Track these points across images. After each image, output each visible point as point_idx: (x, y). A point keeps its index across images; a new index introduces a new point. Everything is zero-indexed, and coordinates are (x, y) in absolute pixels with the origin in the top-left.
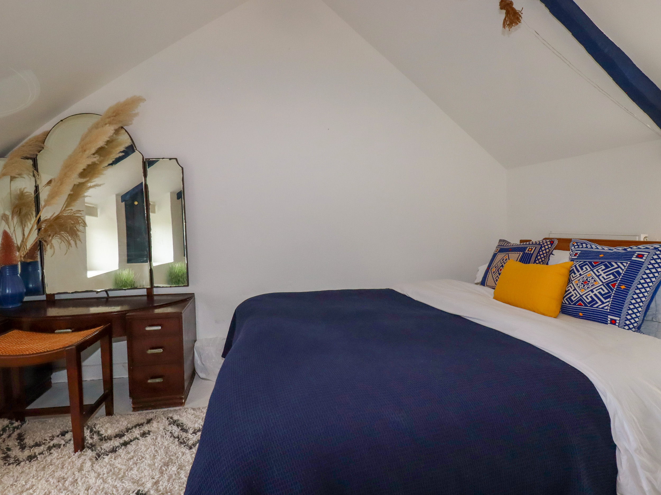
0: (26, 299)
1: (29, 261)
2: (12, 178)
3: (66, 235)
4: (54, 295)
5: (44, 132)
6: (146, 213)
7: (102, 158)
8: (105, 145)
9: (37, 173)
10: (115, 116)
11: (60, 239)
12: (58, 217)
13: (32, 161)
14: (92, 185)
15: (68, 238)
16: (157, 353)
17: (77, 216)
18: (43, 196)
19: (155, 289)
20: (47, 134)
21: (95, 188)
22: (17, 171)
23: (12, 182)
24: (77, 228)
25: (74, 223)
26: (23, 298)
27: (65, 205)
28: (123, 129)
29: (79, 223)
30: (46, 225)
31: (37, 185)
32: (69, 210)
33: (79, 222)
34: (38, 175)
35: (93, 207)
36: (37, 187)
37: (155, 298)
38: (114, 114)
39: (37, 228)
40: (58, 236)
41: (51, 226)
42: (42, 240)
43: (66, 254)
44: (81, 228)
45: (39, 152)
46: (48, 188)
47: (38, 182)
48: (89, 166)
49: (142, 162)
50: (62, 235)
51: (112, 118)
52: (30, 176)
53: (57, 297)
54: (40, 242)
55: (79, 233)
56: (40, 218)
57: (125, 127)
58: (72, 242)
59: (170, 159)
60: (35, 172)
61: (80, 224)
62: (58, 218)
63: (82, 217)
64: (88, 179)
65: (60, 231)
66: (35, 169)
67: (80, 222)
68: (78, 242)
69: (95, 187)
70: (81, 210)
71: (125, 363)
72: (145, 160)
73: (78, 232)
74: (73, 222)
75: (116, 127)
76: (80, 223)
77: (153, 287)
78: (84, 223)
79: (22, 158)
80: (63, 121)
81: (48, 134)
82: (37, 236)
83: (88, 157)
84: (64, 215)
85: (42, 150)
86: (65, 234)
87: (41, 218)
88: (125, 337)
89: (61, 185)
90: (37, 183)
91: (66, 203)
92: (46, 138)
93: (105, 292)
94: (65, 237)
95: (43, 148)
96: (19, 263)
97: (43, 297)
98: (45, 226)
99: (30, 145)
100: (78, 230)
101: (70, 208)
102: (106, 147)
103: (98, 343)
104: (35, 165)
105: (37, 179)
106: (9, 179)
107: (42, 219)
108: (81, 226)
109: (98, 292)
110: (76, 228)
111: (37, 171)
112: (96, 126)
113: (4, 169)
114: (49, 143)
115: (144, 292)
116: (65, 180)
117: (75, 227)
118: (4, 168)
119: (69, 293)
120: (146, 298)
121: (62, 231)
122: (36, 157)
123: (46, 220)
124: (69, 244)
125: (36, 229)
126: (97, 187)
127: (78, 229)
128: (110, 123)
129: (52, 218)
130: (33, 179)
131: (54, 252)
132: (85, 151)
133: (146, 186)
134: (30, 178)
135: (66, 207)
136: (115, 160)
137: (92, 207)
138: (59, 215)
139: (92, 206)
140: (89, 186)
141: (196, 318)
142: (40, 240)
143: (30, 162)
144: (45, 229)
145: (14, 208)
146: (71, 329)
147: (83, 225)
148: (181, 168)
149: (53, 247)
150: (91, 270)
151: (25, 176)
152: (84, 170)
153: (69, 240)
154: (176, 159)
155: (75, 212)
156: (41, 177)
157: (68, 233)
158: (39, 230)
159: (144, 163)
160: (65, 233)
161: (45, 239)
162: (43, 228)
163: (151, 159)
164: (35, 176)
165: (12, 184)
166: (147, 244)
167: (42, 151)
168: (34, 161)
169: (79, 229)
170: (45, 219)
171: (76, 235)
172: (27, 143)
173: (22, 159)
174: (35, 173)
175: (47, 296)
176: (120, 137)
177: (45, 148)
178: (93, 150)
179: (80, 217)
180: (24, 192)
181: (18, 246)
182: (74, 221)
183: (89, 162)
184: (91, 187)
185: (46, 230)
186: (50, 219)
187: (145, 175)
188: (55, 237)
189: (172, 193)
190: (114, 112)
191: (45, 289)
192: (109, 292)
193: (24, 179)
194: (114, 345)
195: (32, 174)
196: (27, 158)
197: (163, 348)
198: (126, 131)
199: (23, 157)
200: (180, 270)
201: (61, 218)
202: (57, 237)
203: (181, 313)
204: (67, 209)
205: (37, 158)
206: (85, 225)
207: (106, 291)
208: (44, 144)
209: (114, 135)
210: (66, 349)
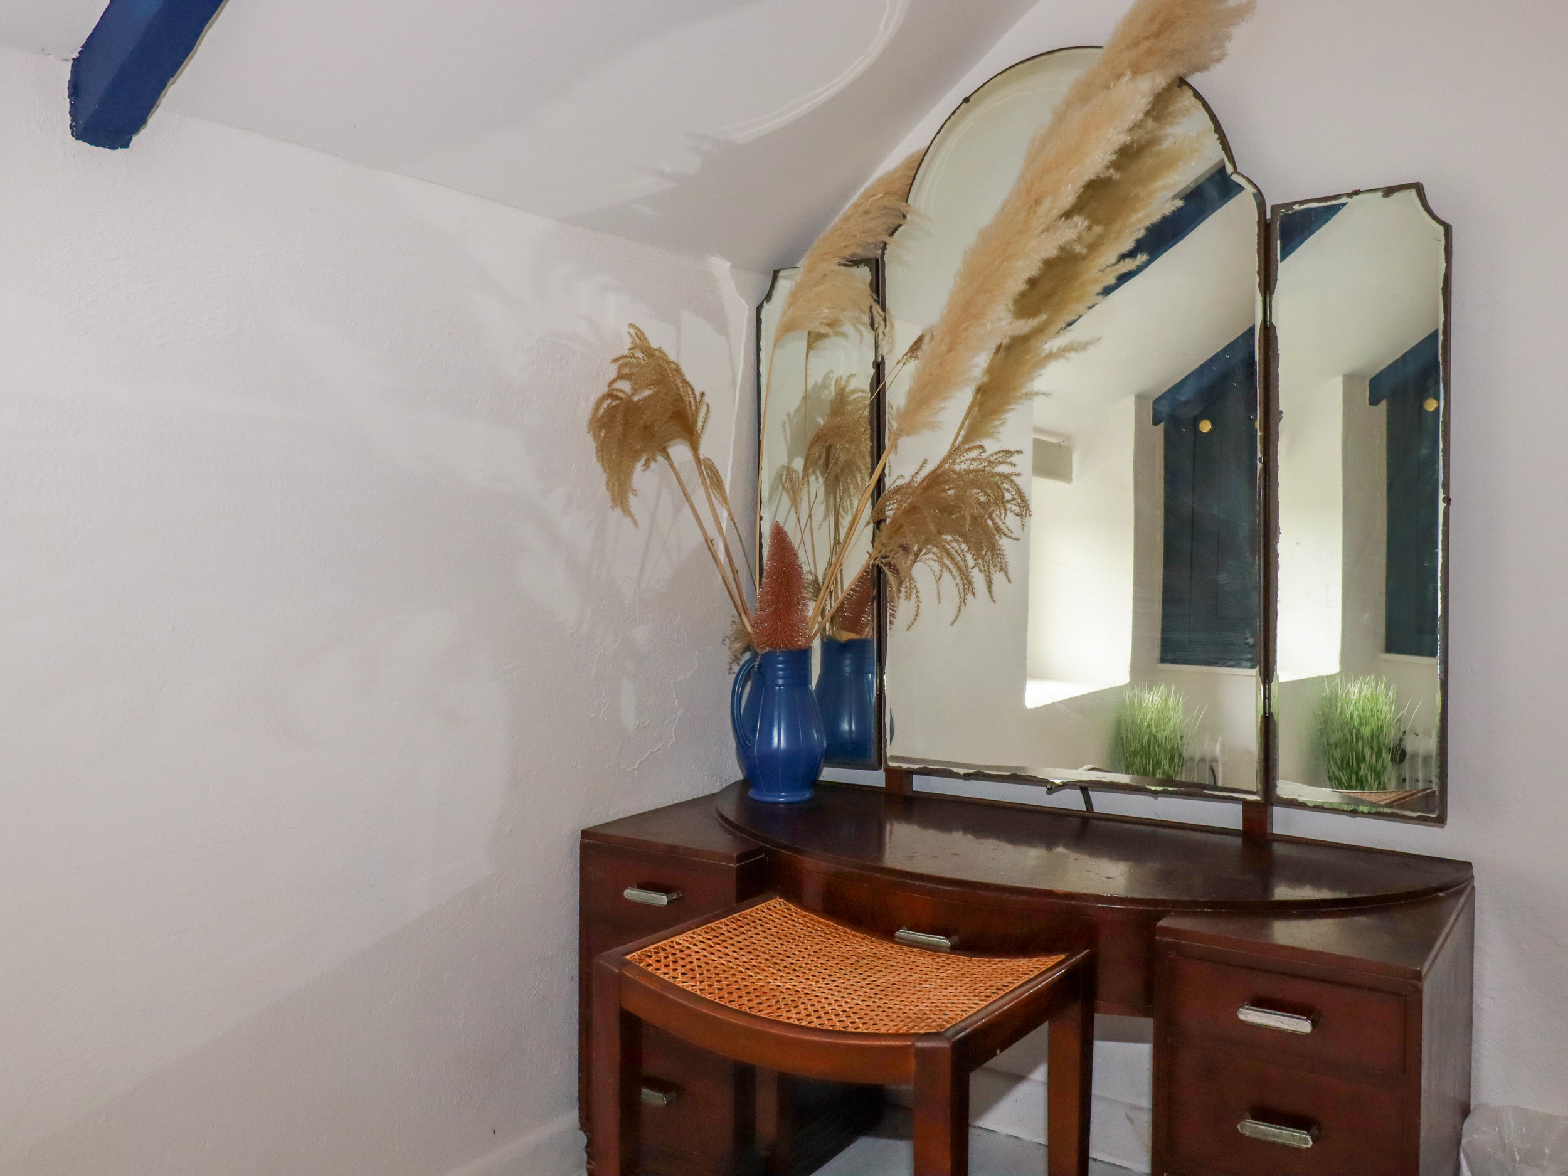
0: (829, 774)
1: (846, 636)
2: (814, 339)
3: (957, 548)
4: (910, 773)
5: (913, 156)
6: (1259, 455)
7: (1098, 229)
8: (1112, 171)
9: (882, 313)
10: (1157, 35)
11: (940, 560)
12: (939, 476)
13: (871, 271)
14: (1055, 349)
15: (965, 561)
16: (1284, 1146)
17: (998, 474)
18: (897, 397)
19: (1278, 812)
20: (917, 164)
21: (1067, 359)
22: (826, 311)
23: (811, 352)
24: (997, 520)
25: (988, 503)
26: (818, 772)
27: (963, 433)
28: (1185, 87)
29: (1001, 502)
30: (897, 509)
31: (880, 359)
32: (973, 448)
33: (1003, 497)
34: (885, 320)
35: (1060, 446)
36: (879, 366)
37: (1279, 849)
38: (1155, 26)
39: (872, 517)
40: (934, 549)
41: (913, 509)
42: (885, 565)
43: (955, 620)
44: (1011, 521)
45: (892, 234)
46: (913, 365)
47: (884, 350)
48: (1049, 264)
49: (1259, 222)
50: (944, 547)
51: (1146, 45)
52: (861, 327)
53: (920, 784)
54: (880, 570)
55: (1004, 542)
56: (880, 482)
57: (1194, 80)
58: (978, 577)
59: (1389, 191)
60: (877, 308)
61: (1009, 506)
62: (936, 479)
63: (1014, 478)
64: (1043, 317)
65: (940, 533)
66: (876, 301)
67: (1008, 496)
68: (998, 577)
69: (1067, 355)
70: (1012, 449)
71: (1141, 1109)
72: (1269, 216)
73: (997, 537)
74: (983, 499)
75: (1160, 80)
76: (1008, 501)
77: (1273, 800)
78: (1019, 501)
79: (842, 262)
80: (972, 99)
81: (923, 159)
82: (870, 548)
83: (1047, 230)
84: (957, 467)
85: (900, 225)
86: (955, 544)
87: (886, 479)
88: (1147, 1024)
89: (950, 351)
90: (880, 352)
91: (966, 423)
92: (914, 179)
93: (1078, 793)
94: (956, 555)
95: (904, 217)
96: (817, 645)
97: (875, 778)
98: (895, 513)
99: (867, 212)
100: (999, 530)
101: (977, 443)
102: (1117, 176)
103: (1041, 1035)
104: (878, 286)
105: (881, 336)
106: (803, 344)
107: (889, 483)
108: (1009, 512)
109: (1052, 788)
110: (993, 520)
111: (884, 308)
112: (1084, 94)
113: (789, 308)
114: (923, 197)
115: (1229, 816)
116: (966, 329)
117: (990, 517)
118: (790, 305)
119: (957, 776)
120: (1238, 841)
121: (948, 533)
122: (883, 254)
123: (898, 490)
124: (968, 584)
125: (868, 523)
126: (1073, 355)
127: (1000, 523)
128: (1137, 70)
129: (919, 479)
130: (869, 336)
131: (917, 611)
132: (1038, 202)
133: (1268, 330)
134: (860, 332)
135: (967, 439)
136: (1145, 237)
137: (1053, 444)
138: (938, 467)
139: (1054, 440)
140: (1047, 352)
141: (1474, 990)
142: (877, 562)
143: (864, 274)
144: (894, 521)
145: (811, 446)
146: (948, 937)
147: (1017, 510)
148: (1441, 229)
149: (914, 591)
150: (1041, 676)
151: (848, 328)
152: (1032, 282)
153: (966, 566)
154: (1418, 188)
155: (992, 459)
156: (892, 326)
157: (967, 542)
158: (878, 523)
159: (1265, 227)
160: (957, 541)
161: (892, 562)
162: (889, 517)
163: (1296, 207)
164: (876, 326)
165: (810, 359)
166: (1257, 599)
167: (900, 229)
168: (874, 270)
169: (1002, 527)
170: (895, 485)
171: (994, 549)
172: (856, 206)
173: (840, 264)
174: (875, 314)
175: (890, 772)
176: (1170, 130)
177: (908, 216)
178: (1068, 196)
179: (1006, 477)
180: (848, 389)
181: (816, 581)
182: (989, 491)
183: (1049, 248)
184: (1051, 356)
185: (897, 528)
186: (909, 485)
187: (1267, 284)
188: (925, 554)
189: (1350, 379)
190: (1152, 20)
191: (886, 747)
192: (1093, 794)
193: (844, 339)
194: (1102, 1049)
195: (866, 319)
196: (856, 262)
197: (1315, 1131)
198: (1197, 95)
199: (844, 258)
200: (1369, 713)
201: (945, 482)
202: (930, 556)
203: (1418, 976)
204: (967, 446)
205: (886, 258)
206: (1024, 508)
207: (1085, 788)
208: (907, 201)
209: (1150, 123)
210: (919, 1044)
